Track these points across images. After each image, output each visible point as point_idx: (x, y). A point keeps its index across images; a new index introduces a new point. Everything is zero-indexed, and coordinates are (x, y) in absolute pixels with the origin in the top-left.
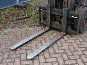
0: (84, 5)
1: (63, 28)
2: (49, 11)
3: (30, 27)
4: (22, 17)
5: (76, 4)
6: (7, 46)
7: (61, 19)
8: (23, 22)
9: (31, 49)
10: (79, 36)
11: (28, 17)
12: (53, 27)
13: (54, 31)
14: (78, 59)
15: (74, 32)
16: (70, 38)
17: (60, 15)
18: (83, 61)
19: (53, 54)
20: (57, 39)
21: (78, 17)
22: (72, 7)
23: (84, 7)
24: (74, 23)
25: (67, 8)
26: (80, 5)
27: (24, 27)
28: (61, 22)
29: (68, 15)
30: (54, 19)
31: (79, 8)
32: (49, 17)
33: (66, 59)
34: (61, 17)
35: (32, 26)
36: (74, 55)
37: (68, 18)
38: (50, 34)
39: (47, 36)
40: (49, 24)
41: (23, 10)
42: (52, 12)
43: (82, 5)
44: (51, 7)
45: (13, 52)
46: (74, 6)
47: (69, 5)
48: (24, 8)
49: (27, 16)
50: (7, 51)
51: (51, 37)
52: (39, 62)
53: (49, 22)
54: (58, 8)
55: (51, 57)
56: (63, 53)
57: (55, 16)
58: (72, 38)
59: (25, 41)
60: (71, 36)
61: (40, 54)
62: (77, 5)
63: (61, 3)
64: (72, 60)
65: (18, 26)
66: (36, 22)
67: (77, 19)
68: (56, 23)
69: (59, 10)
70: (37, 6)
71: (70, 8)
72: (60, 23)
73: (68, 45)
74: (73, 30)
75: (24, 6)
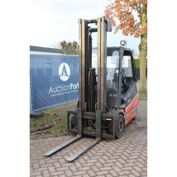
0: (117, 108)
1: (98, 133)
2: (80, 115)
3: (56, 136)
4: (42, 128)
5: (108, 106)
6: (38, 154)
7: (94, 124)
8: (46, 132)
9: (68, 155)
10: (115, 141)
11: (50, 127)
12: (86, 134)
13: (87, 139)
14: (119, 158)
15: (110, 136)
16: (107, 144)
17: (94, 119)
18: (123, 159)
19: (92, 157)
20: (93, 144)
21: (112, 119)
22: (105, 109)
23: (117, 110)
24: (108, 127)
25: (100, 110)
26: (113, 108)
27: (49, 137)
28: (95, 127)
29: (102, 117)
30: (85, 125)
31: (112, 111)
32: (81, 122)
33: (107, 159)
34: (94, 121)
35: (59, 136)
36: (114, 156)
37: (102, 122)
38: (83, 141)
39: (80, 143)
40: (80, 130)
41: (39, 120)
42: (84, 116)
43: (114, 107)
44: (83, 111)
45: (49, 159)
46: (106, 109)
47: (102, 107)
48: (40, 117)
49: (47, 126)
50: (41, 158)
51: (86, 143)
52: (80, 163)
53: (81, 128)
54: (90, 112)
55: (91, 159)
56: (103, 155)
57: (87, 121)
58: (109, 143)
59: (59, 148)
60: (107, 141)
61: (79, 158)
62: (109, 108)
63: (92, 106)
64: (112, 159)
65: (41, 136)
66: (62, 131)
67: (111, 121)
68: (89, 128)
69: (91, 113)
70: (56, 114)
71: (103, 110)
72: (93, 128)
73: (105, 149)
74: (108, 134)
75: (40, 115)
